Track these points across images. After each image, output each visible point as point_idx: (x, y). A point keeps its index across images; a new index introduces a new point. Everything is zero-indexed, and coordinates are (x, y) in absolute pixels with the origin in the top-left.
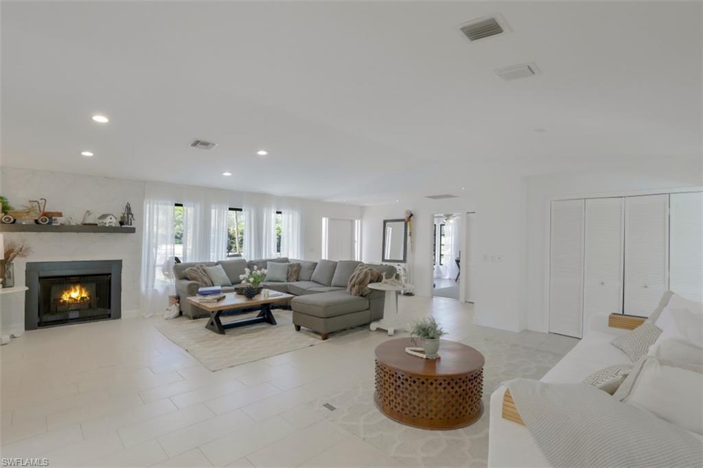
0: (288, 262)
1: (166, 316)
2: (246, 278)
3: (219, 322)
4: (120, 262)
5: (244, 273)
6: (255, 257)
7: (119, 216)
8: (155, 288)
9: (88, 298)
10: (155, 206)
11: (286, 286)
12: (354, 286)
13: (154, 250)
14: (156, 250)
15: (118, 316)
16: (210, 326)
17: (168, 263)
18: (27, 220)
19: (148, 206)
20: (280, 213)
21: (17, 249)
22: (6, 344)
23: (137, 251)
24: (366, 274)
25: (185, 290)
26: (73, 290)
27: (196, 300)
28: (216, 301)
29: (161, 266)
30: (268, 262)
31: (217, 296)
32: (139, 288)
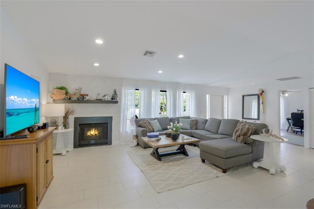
0: (190, 118)
1: (131, 145)
2: (171, 128)
3: (158, 153)
4: (111, 117)
5: (170, 125)
6: (173, 115)
7: (111, 95)
8: (127, 130)
9: (98, 134)
10: (127, 90)
11: (191, 132)
12: (239, 136)
13: (126, 111)
14: (127, 111)
15: (111, 144)
16: (153, 154)
17: (132, 118)
18: (74, 98)
19: (124, 90)
20: (185, 92)
21: (70, 111)
22: (65, 155)
23: (119, 112)
24: (248, 129)
25: (140, 133)
26: (92, 130)
27: (146, 139)
28: (156, 141)
29: (129, 119)
30: (180, 119)
31: (157, 139)
32: (119, 131)
